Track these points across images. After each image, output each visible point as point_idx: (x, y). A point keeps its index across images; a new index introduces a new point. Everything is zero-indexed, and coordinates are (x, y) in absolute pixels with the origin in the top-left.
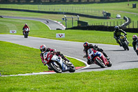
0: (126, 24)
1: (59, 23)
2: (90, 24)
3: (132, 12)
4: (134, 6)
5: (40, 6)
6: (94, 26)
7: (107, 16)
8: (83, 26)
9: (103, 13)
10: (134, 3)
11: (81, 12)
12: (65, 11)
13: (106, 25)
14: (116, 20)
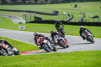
0: (70, 19)
1: (21, 18)
2: (43, 19)
3: (75, 10)
4: (76, 6)
5: (6, 6)
6: (47, 21)
7: (56, 13)
8: (38, 21)
9: (53, 11)
10: (76, 3)
11: (37, 10)
12: (25, 10)
13: (55, 20)
14: (62, 16)
